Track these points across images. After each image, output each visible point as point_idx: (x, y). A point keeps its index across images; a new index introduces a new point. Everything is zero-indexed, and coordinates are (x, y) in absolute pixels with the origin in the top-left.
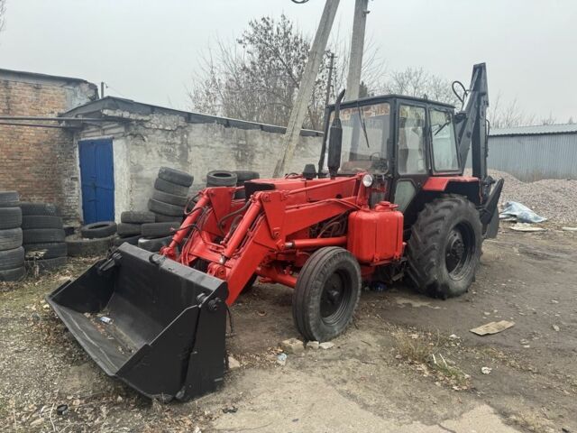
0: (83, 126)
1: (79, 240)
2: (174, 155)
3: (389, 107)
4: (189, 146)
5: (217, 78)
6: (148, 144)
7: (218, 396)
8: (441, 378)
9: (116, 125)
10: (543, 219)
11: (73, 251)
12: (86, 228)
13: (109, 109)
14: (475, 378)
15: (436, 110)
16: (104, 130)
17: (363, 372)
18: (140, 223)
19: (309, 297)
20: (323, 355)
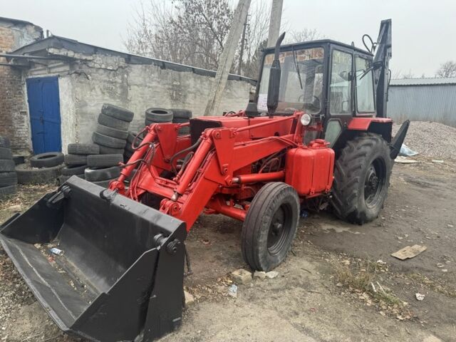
0: (30, 65)
1: (29, 169)
2: (115, 93)
3: (323, 51)
4: (129, 85)
5: (148, 29)
6: (92, 82)
7: (176, 335)
8: (384, 307)
9: (61, 63)
10: (415, 153)
11: (23, 179)
12: (36, 158)
13: (53, 47)
14: (413, 306)
15: (360, 57)
16: (50, 68)
17: (311, 302)
18: (87, 155)
19: (259, 232)
20: (270, 284)
